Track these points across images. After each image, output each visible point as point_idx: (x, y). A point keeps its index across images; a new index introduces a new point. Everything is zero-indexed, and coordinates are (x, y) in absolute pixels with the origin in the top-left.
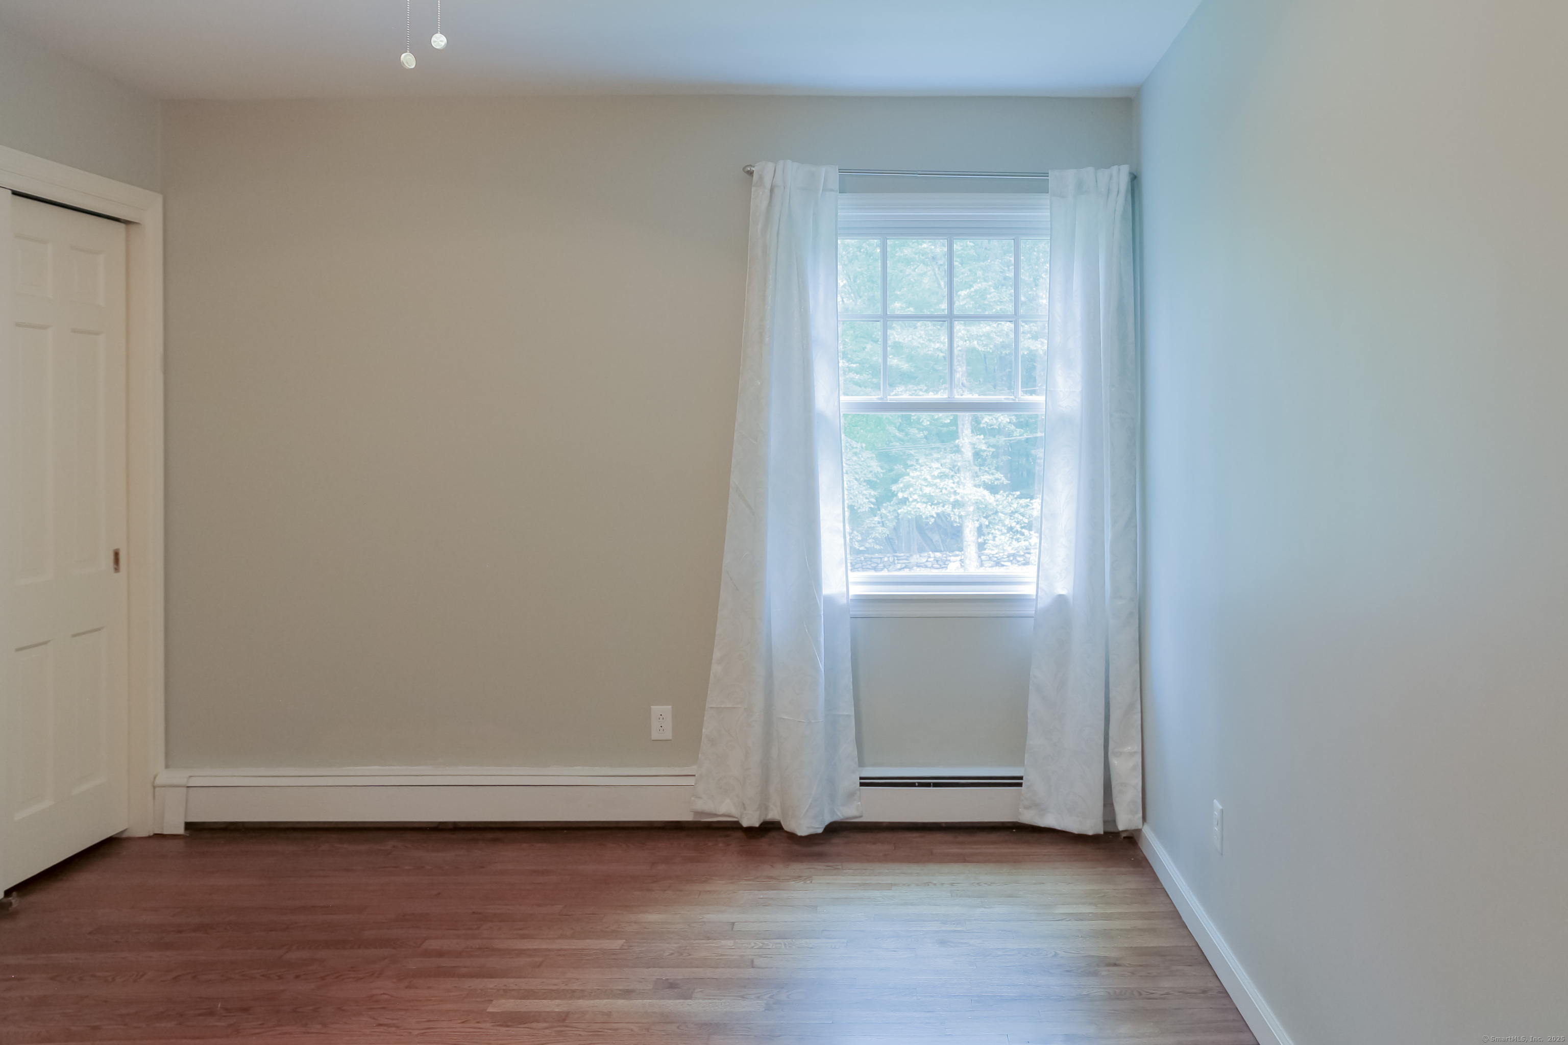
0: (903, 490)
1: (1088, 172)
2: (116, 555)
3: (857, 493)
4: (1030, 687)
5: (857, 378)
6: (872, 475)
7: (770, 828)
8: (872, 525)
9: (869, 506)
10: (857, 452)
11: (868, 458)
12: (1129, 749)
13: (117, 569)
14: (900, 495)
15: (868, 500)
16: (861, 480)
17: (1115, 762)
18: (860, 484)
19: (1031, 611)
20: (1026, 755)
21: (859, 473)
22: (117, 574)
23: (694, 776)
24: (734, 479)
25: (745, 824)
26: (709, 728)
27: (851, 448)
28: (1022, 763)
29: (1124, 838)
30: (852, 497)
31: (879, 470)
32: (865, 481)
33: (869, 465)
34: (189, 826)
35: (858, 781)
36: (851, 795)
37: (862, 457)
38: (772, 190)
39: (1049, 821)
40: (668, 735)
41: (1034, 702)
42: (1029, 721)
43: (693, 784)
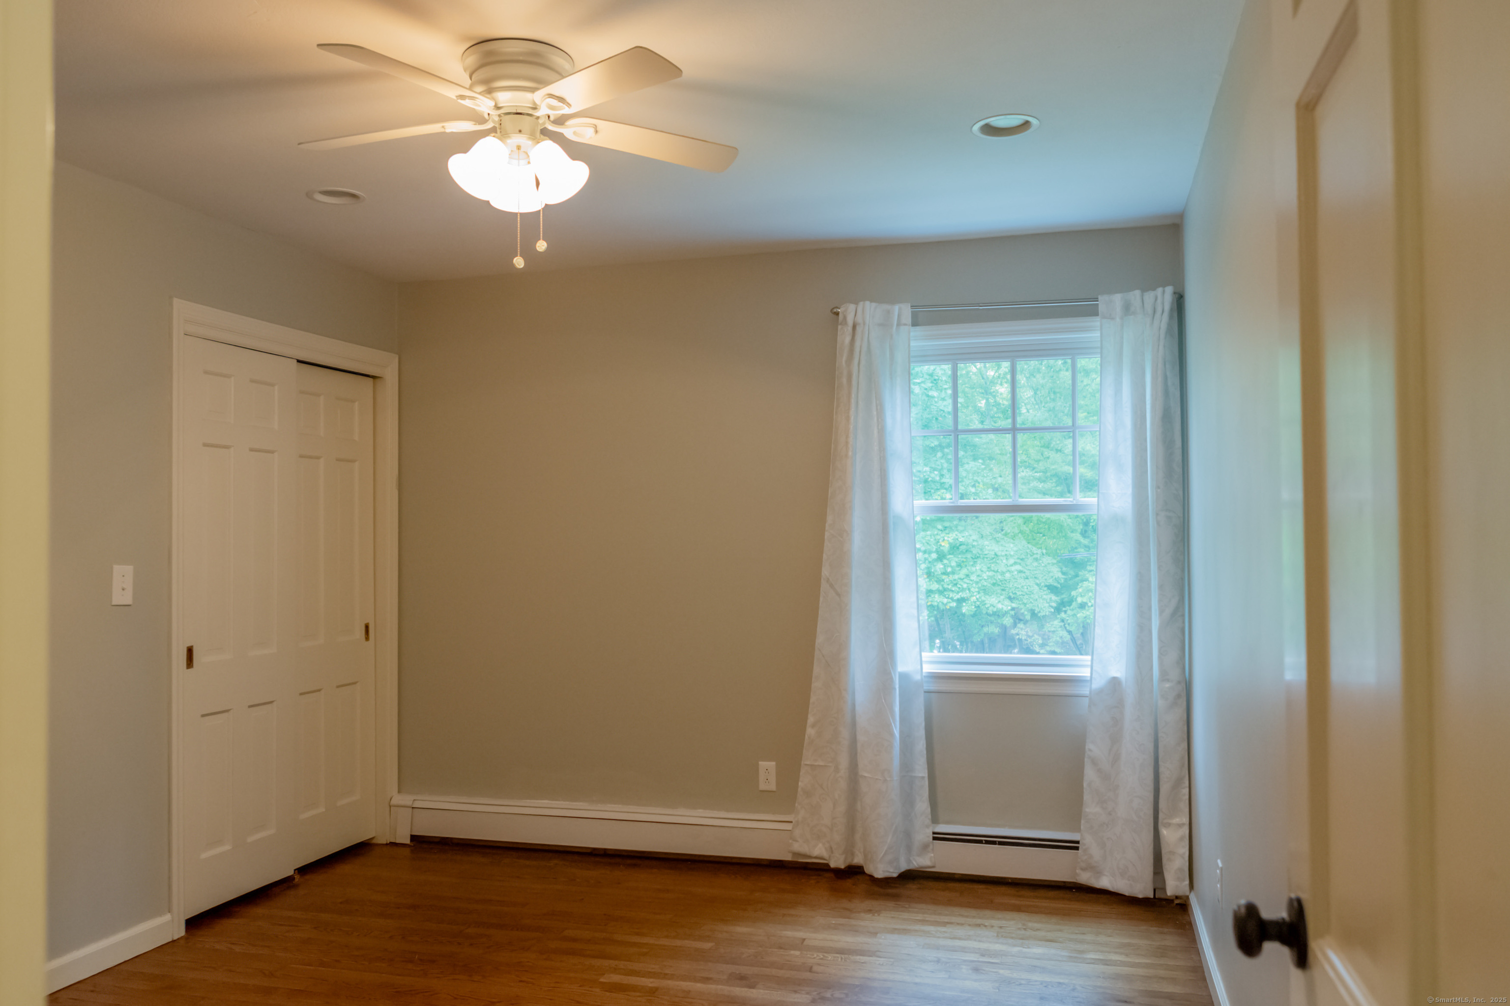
0: (1083, 594)
1: (1135, 295)
2: (367, 627)
3: (1037, 597)
4: (1086, 759)
5: (1041, 486)
6: (1053, 580)
7: (854, 872)
8: (1053, 629)
9: (1050, 610)
10: (1037, 558)
11: (1049, 564)
12: (1176, 820)
13: (367, 638)
14: (1079, 600)
15: (1048, 605)
16: (1042, 584)
17: (1164, 832)
18: (1040, 589)
19: (1086, 691)
20: (1083, 822)
21: (1040, 578)
22: (367, 642)
23: (791, 822)
24: (825, 572)
25: (833, 865)
26: (805, 781)
27: (1032, 554)
28: (1078, 829)
29: (1177, 904)
30: (1032, 601)
31: (1060, 575)
32: (1046, 586)
33: (1049, 570)
34: (413, 838)
35: (931, 836)
36: (925, 847)
37: (1042, 562)
38: (854, 327)
39: (1104, 882)
40: (773, 787)
41: (1090, 774)
42: (1084, 791)
43: (790, 829)
